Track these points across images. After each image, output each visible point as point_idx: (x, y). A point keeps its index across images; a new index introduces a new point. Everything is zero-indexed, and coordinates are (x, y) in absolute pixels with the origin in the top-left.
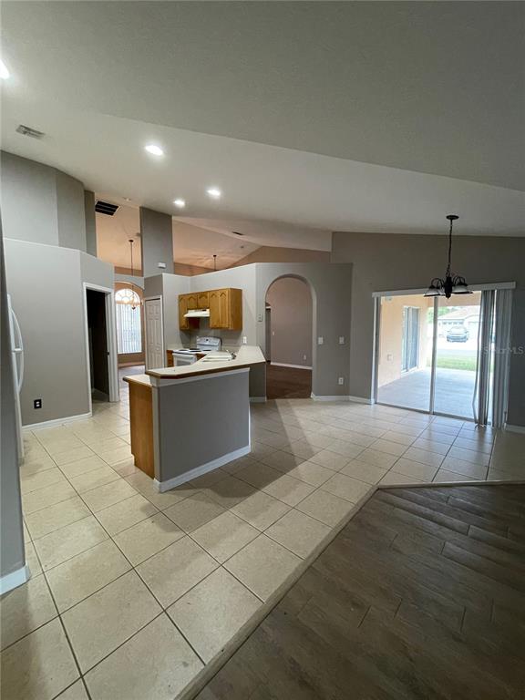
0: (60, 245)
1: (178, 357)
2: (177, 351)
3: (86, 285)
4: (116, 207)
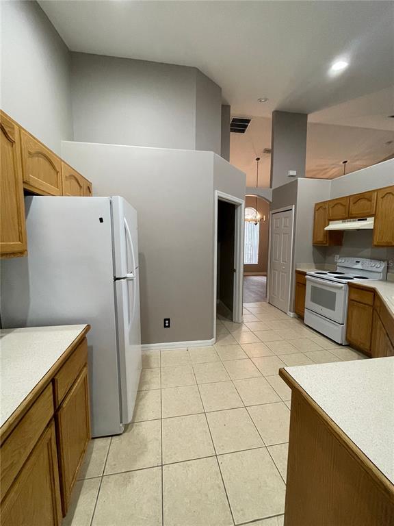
1: (313, 281)
2: (312, 273)
4: (248, 121)
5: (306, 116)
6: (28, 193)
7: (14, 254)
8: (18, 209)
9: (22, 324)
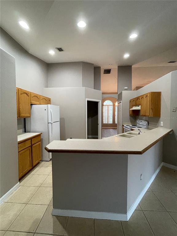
0: (83, 87)
3: (87, 99)
4: (110, 70)
5: (131, 66)
6: (31, 105)
7: (28, 117)
8: (29, 109)
9: (30, 132)
